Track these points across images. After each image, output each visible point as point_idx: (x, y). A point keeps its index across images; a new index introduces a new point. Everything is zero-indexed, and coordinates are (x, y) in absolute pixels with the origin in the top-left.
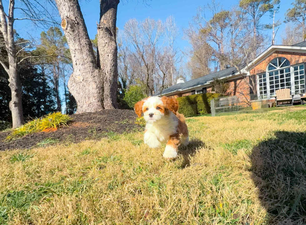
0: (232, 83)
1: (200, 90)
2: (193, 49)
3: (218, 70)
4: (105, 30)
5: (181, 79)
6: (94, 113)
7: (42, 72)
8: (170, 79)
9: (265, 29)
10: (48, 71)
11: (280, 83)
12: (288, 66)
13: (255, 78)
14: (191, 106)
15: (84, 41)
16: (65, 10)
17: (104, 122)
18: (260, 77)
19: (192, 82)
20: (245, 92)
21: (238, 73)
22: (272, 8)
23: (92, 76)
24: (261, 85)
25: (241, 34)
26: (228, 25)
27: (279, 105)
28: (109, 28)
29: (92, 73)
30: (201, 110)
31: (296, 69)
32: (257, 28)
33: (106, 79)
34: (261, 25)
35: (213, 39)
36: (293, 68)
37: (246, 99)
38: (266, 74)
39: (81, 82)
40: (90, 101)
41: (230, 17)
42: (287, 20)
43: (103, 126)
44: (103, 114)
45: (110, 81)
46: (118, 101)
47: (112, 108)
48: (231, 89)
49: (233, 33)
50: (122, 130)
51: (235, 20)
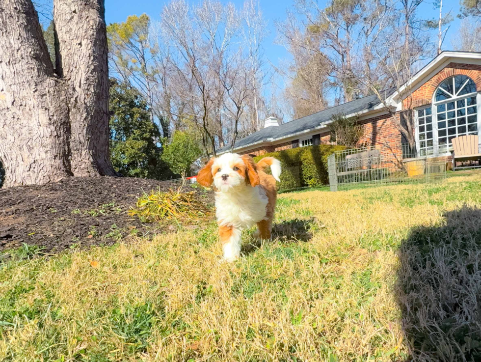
0: (369, 127)
1: (309, 140)
2: (294, 63)
3: (342, 103)
5: (272, 119)
8: (253, 120)
9: (424, 29)
11: (457, 126)
12: (471, 92)
13: (411, 116)
14: (291, 171)
15: (10, 3)
18: (421, 114)
19: (294, 125)
20: (393, 143)
21: (381, 106)
23: (36, 93)
24: (422, 129)
26: (359, 18)
27: (456, 168)
29: (36, 85)
30: (310, 178)
32: (411, 25)
33: (76, 101)
34: (418, 20)
35: (331, 44)
37: (395, 156)
38: (432, 109)
39: (8, 108)
40: (34, 157)
41: (363, 3)
42: (463, 13)
43: (28, 226)
44: (56, 190)
45: (86, 108)
46: (153, 161)
47: (93, 174)
48: (367, 136)
49: (369, 33)
50: (77, 236)
51: (372, 9)
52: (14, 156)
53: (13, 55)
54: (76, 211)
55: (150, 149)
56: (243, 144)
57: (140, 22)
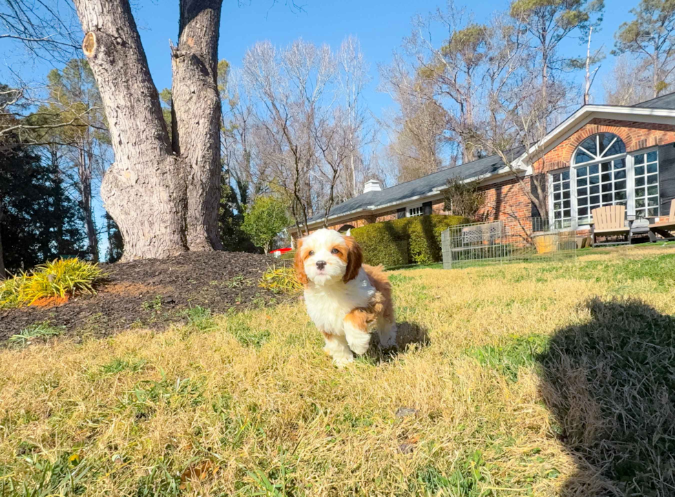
0: (492, 193)
1: (417, 208)
2: (401, 114)
3: (460, 162)
4: (191, 60)
5: (373, 183)
6: (163, 262)
7: (53, 163)
8: (349, 183)
9: (568, 69)
10: (68, 162)
11: (601, 194)
12: (620, 153)
13: (544, 182)
14: (397, 245)
15: (138, 87)
16: (92, 11)
17: (184, 283)
18: (556, 179)
19: (400, 191)
20: (521, 214)
21: (506, 169)
22: (586, 20)
23: (159, 171)
24: (557, 197)
25: (514, 81)
26: (484, 59)
27: (599, 244)
28: (199, 57)
29: (158, 164)
30: (419, 254)
31: (639, 160)
32: (549, 65)
33: (193, 178)
34: (560, 59)
35: (448, 90)
36: (633, 159)
37: (523, 229)
38: (571, 173)
39: (132, 186)
40: (154, 231)
41: (489, 40)
42: (619, 49)
43: (180, 293)
44: (183, 264)
45: (202, 184)
46: (229, 231)
47: (207, 249)
48: (489, 205)
49: (495, 77)
50: (227, 302)
51: (500, 48)
52: (136, 231)
53: (139, 136)
55: (226, 218)
56: (338, 212)
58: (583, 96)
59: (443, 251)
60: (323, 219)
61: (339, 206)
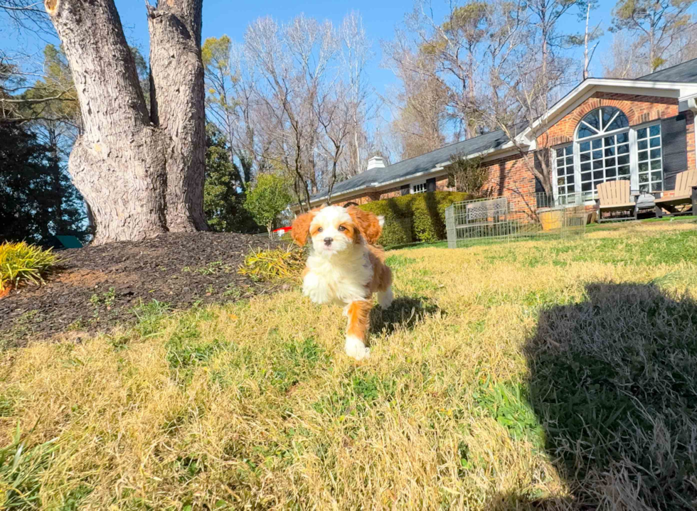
0: (495, 169)
1: (421, 185)
2: (405, 91)
3: (463, 139)
4: (169, 21)
5: (377, 160)
7: (51, 142)
8: (353, 160)
9: (567, 46)
10: (66, 140)
11: (604, 169)
12: (623, 127)
13: (548, 157)
14: (400, 223)
15: (109, 50)
17: (152, 270)
18: (560, 154)
20: (525, 189)
21: (510, 144)
23: (133, 144)
24: (561, 172)
25: (514, 57)
26: (485, 35)
27: (604, 220)
28: (179, 18)
29: (133, 135)
30: (424, 231)
31: (641, 134)
32: (549, 42)
33: (173, 151)
34: (559, 35)
35: (450, 67)
36: (636, 133)
37: (528, 205)
38: (574, 148)
39: (104, 160)
40: (128, 211)
41: (490, 17)
42: (616, 26)
43: (143, 283)
44: (157, 247)
45: (183, 158)
46: (232, 209)
47: (189, 229)
48: (493, 181)
49: (496, 53)
50: (196, 294)
51: (500, 24)
52: (108, 210)
53: (110, 104)
54: (187, 269)
55: (229, 196)
56: (342, 189)
57: (220, 45)
58: (582, 72)
59: (447, 228)
60: (326, 197)
61: (343, 183)
